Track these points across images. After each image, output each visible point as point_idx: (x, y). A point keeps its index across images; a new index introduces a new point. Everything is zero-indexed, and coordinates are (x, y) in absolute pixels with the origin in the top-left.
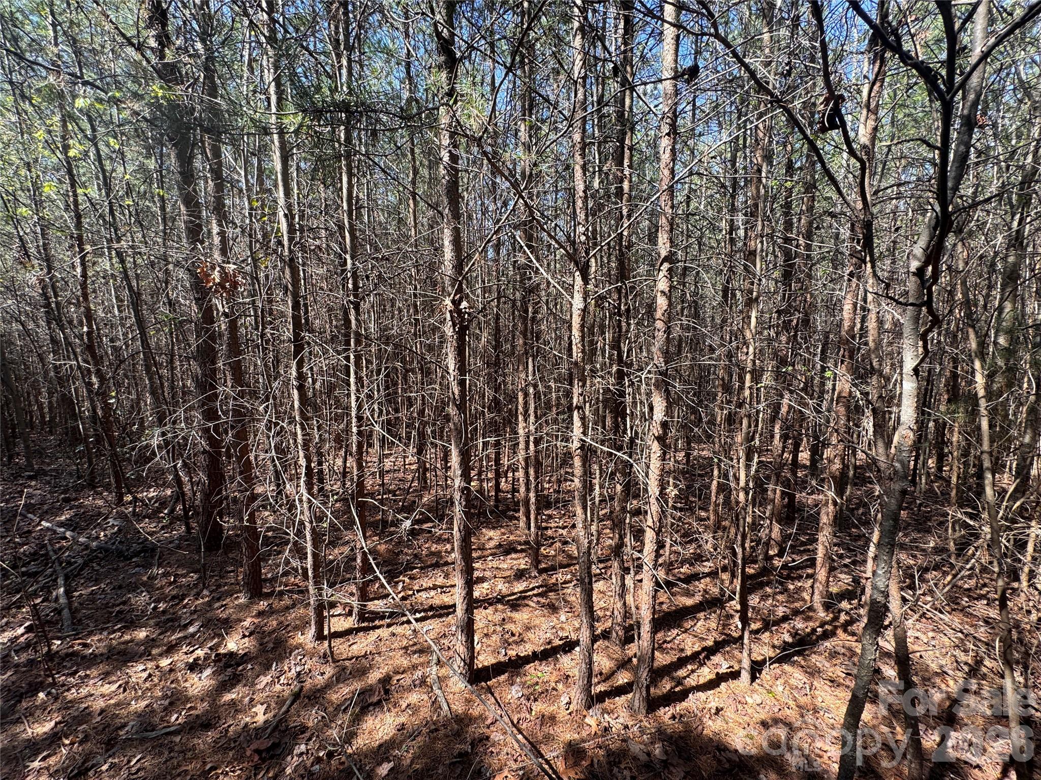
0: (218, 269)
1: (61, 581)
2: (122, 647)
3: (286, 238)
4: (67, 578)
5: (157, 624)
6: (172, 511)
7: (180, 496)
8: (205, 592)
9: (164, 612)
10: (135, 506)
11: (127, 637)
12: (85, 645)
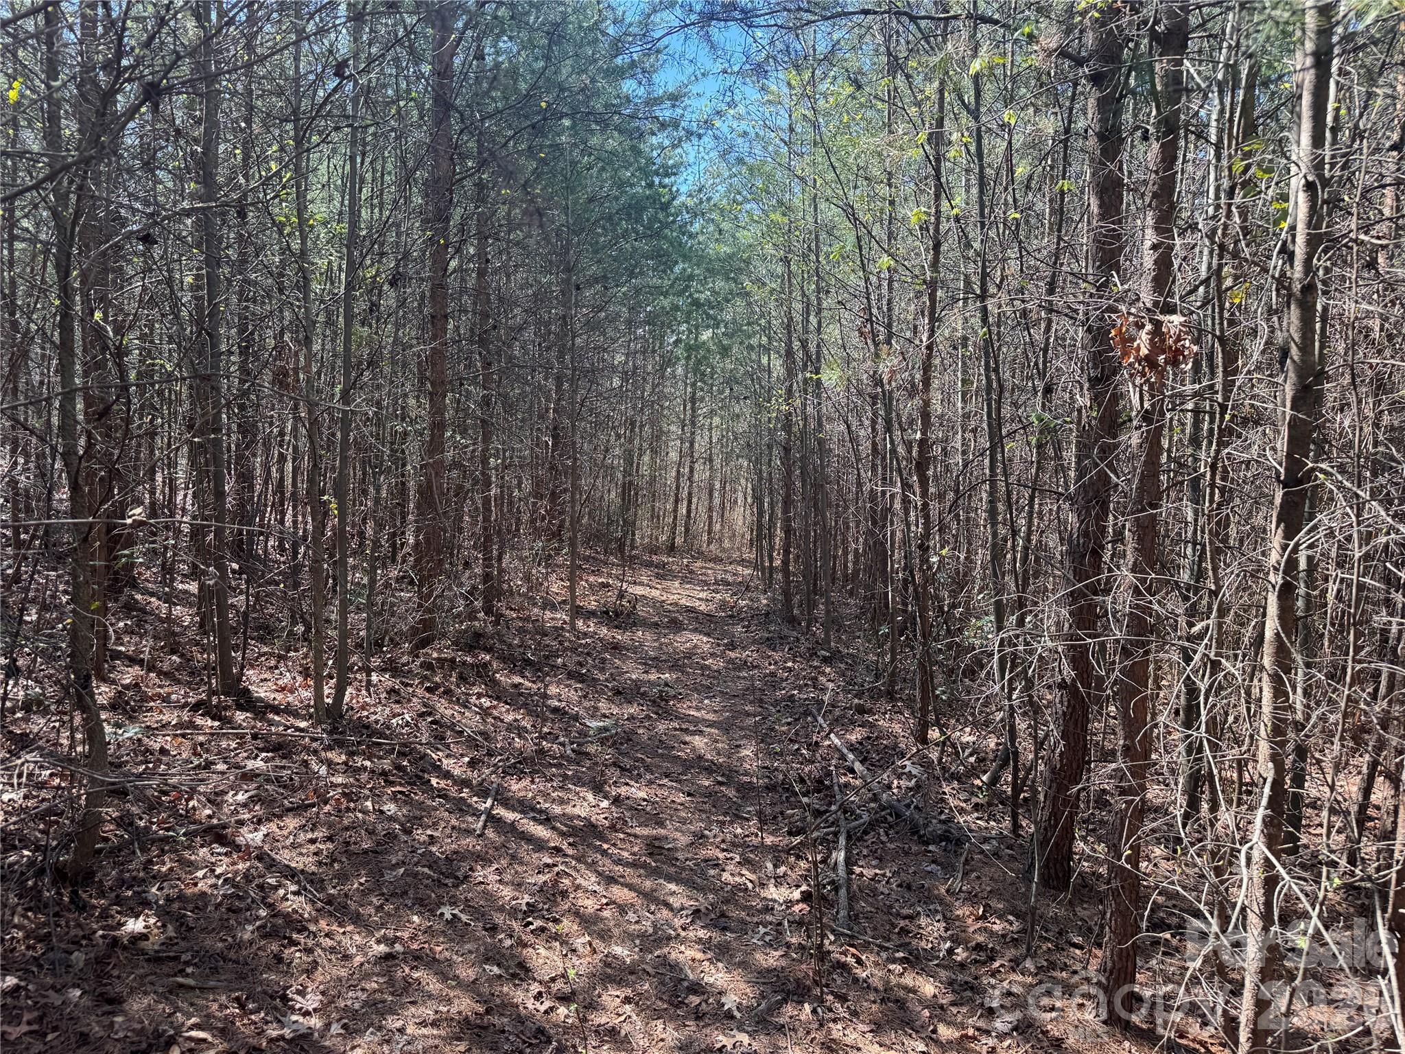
0: (1149, 327)
1: (842, 841)
2: (902, 993)
3: (1301, 239)
4: (849, 838)
5: (951, 983)
6: (995, 780)
7: (1009, 756)
8: (1029, 964)
9: (962, 965)
10: (943, 751)
11: (908, 980)
12: (859, 962)
